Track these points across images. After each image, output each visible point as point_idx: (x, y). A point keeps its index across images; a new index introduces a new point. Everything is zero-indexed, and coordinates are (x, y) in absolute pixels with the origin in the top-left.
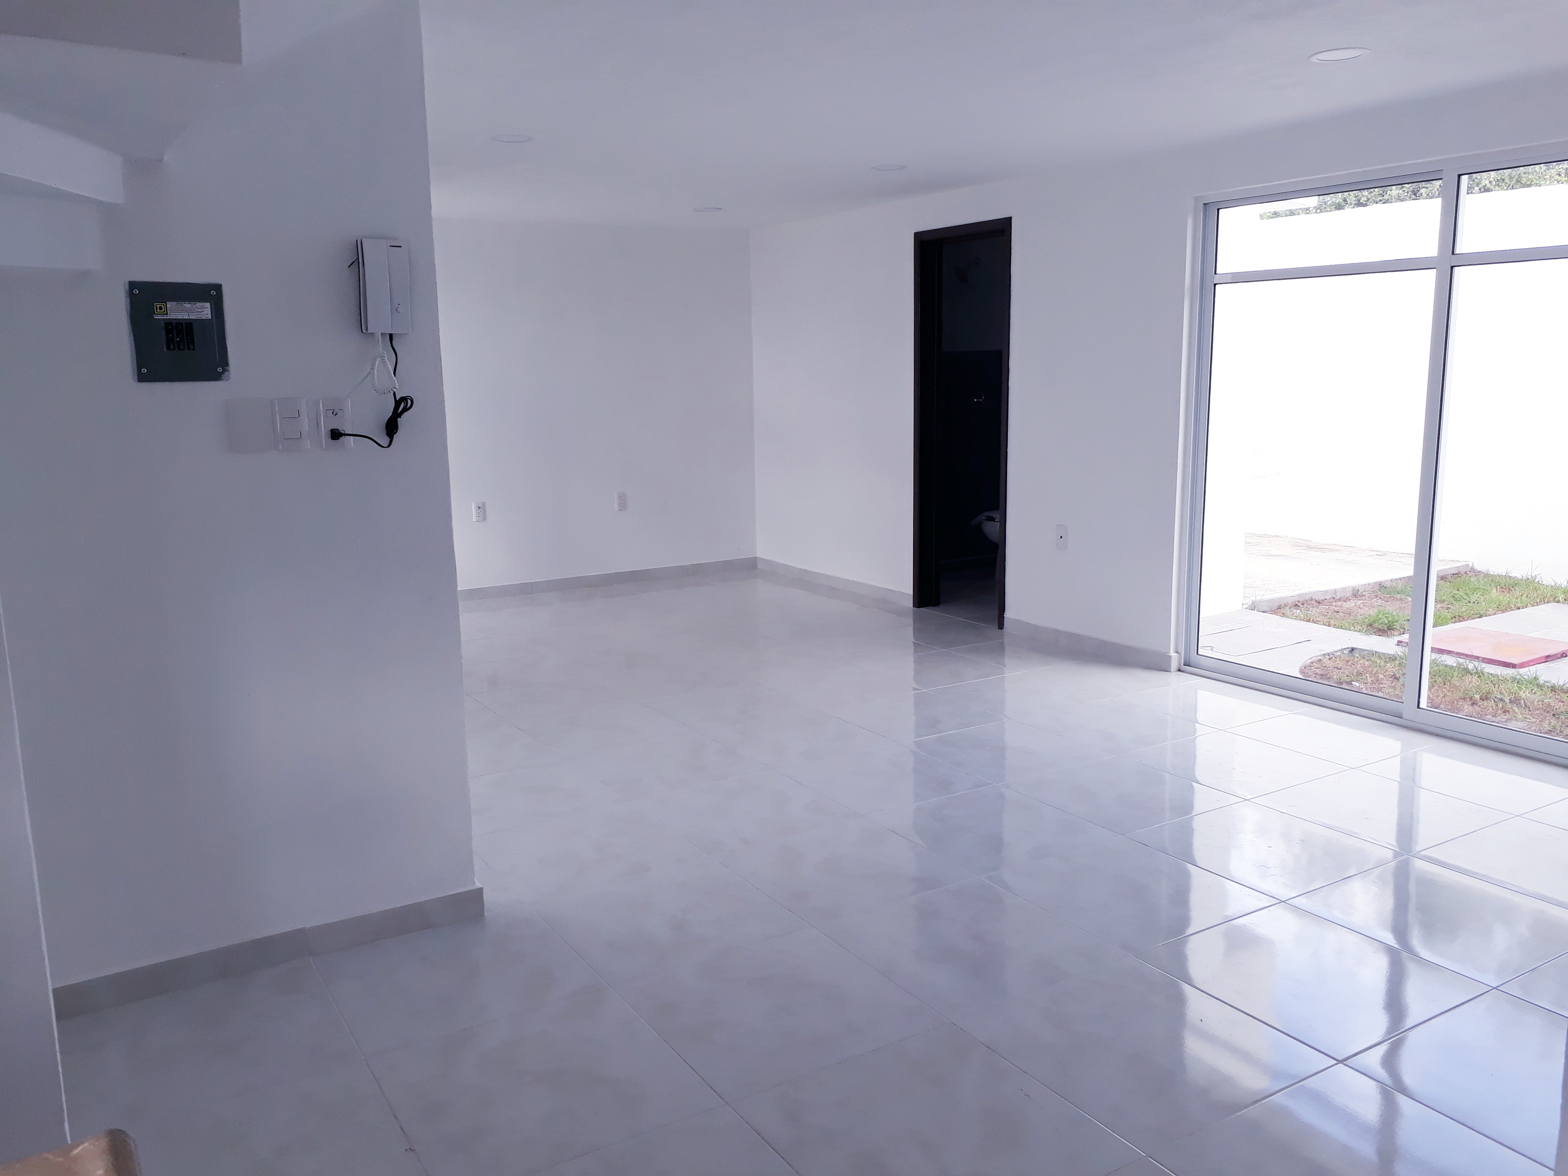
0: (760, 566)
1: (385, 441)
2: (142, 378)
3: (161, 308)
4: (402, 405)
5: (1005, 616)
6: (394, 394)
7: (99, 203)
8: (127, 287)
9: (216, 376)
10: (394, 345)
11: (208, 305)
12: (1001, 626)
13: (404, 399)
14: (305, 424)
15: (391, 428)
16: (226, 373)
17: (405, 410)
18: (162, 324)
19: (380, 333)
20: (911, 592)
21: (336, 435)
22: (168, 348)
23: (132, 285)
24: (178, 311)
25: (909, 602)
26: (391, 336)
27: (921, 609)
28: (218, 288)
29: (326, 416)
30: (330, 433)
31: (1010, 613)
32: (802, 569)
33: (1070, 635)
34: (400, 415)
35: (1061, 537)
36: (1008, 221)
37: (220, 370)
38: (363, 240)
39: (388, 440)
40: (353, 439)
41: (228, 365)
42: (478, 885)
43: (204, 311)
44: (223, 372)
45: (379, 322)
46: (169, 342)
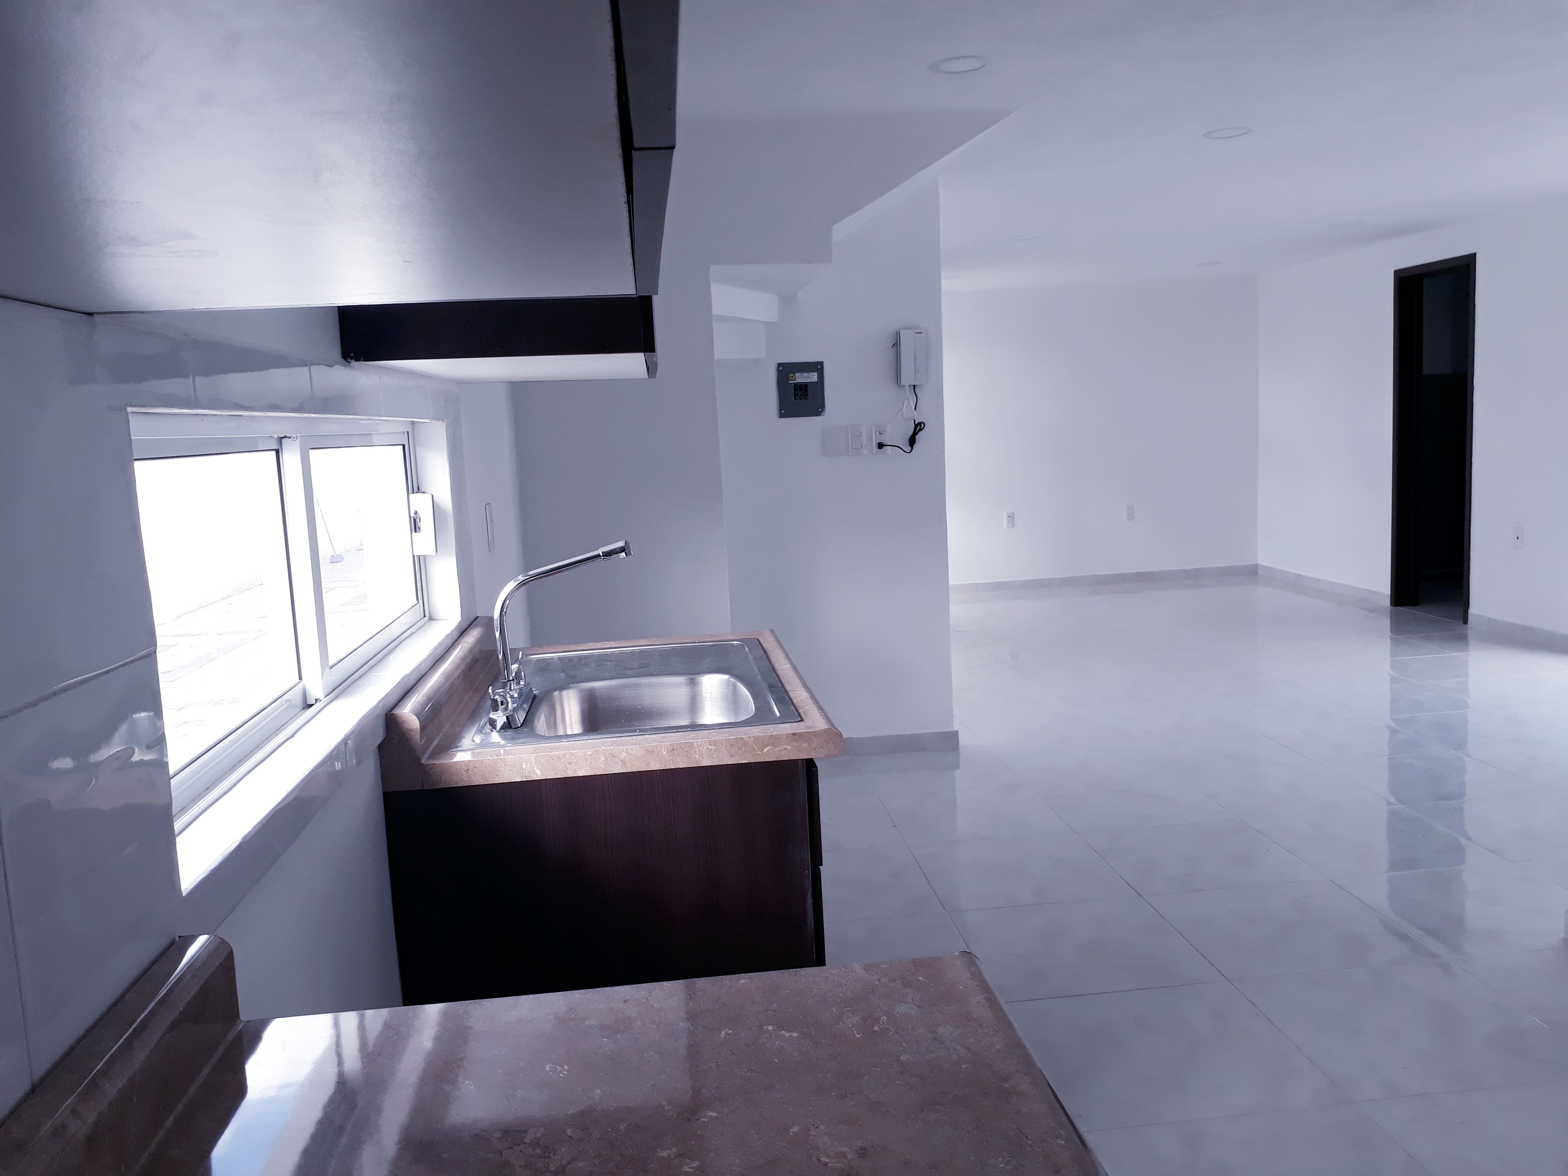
0: (1260, 572)
1: (908, 449)
2: (782, 416)
3: (792, 377)
4: (919, 427)
5: (1469, 612)
6: (914, 420)
7: (765, 322)
8: (777, 367)
9: (818, 414)
10: (916, 392)
11: (816, 374)
12: (1465, 621)
13: (920, 424)
14: (864, 441)
15: (912, 441)
16: (824, 412)
17: (920, 430)
18: (793, 385)
19: (907, 385)
20: (1389, 592)
21: (881, 446)
22: (795, 399)
23: (779, 365)
24: (801, 378)
25: (1387, 602)
26: (914, 386)
27: (1397, 607)
28: (821, 364)
29: (876, 435)
30: (877, 445)
31: (1473, 610)
32: (1295, 574)
33: (1525, 629)
34: (917, 433)
35: (1518, 538)
36: (1473, 257)
37: (820, 410)
38: (901, 331)
39: (910, 448)
40: (891, 449)
41: (825, 407)
42: (956, 728)
43: (813, 377)
44: (822, 411)
45: (907, 378)
46: (796, 395)
